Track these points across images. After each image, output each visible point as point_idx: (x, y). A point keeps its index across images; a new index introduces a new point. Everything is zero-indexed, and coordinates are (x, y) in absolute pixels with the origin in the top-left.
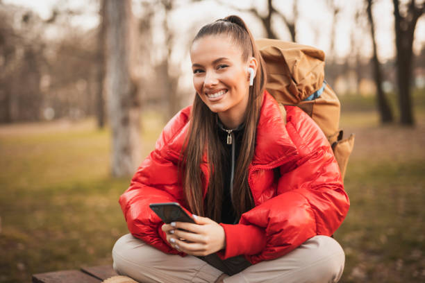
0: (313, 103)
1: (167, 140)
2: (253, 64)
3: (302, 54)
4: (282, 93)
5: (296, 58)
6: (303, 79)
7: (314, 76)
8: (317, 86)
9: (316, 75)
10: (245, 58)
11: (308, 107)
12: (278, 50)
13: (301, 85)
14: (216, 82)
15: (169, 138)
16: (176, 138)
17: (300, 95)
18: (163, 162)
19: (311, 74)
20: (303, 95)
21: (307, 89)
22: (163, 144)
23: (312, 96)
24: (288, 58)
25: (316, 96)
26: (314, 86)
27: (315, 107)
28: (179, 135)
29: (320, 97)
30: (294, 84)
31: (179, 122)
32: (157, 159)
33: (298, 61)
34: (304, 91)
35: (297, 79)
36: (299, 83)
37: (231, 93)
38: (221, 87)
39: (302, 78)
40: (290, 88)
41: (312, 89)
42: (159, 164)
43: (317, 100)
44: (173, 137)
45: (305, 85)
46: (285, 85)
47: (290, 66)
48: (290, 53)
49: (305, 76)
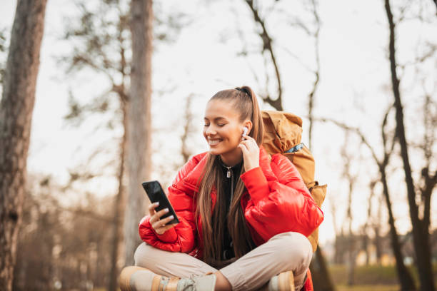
0: (293, 155)
1: (182, 177)
2: (249, 125)
3: (285, 117)
4: (269, 145)
5: (280, 119)
8: (296, 141)
10: (242, 118)
12: (267, 114)
13: (283, 139)
14: (215, 133)
15: (183, 175)
16: (190, 174)
17: (283, 147)
18: (179, 193)
19: (291, 133)
20: (285, 148)
21: (288, 142)
22: (179, 180)
23: (292, 149)
24: (273, 119)
25: (295, 150)
26: (294, 141)
27: (295, 158)
28: (192, 172)
29: (298, 151)
30: (278, 138)
31: (192, 164)
32: (173, 191)
33: (281, 121)
34: (286, 143)
35: (281, 135)
36: (282, 137)
37: (224, 143)
40: (275, 142)
41: (292, 143)
42: (175, 195)
43: (296, 153)
44: (187, 174)
45: (286, 139)
46: (271, 139)
47: (275, 125)
48: (275, 115)
49: (286, 132)
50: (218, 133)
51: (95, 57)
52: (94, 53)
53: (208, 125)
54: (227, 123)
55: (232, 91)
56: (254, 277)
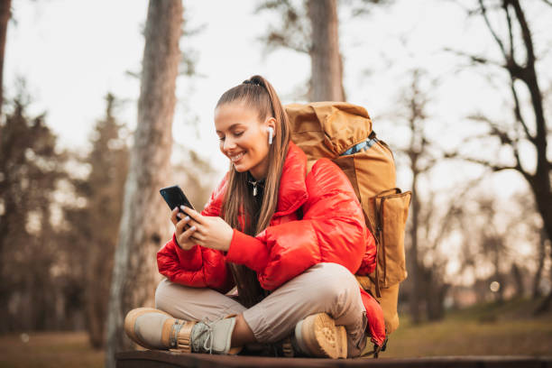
0: (353, 158)
2: (273, 123)
3: (335, 110)
4: (318, 148)
5: (327, 113)
6: (336, 132)
7: (350, 131)
8: (354, 139)
9: (353, 130)
11: (348, 162)
12: (312, 108)
13: (334, 138)
14: (234, 146)
17: (335, 149)
19: (347, 129)
20: (339, 149)
21: (342, 142)
23: (351, 150)
24: (319, 114)
25: (354, 150)
26: (351, 139)
27: (356, 161)
29: (359, 151)
30: (328, 138)
33: (329, 115)
34: (338, 144)
35: (330, 134)
36: (332, 136)
37: (249, 155)
38: (239, 150)
39: (334, 132)
40: (325, 143)
41: (348, 142)
43: (356, 154)
45: (339, 138)
46: (320, 140)
47: (321, 121)
48: (322, 109)
49: (338, 130)
50: (238, 145)
51: (293, 32)
52: (292, 28)
53: (223, 139)
54: (246, 129)
55: (240, 87)
56: (277, 321)
